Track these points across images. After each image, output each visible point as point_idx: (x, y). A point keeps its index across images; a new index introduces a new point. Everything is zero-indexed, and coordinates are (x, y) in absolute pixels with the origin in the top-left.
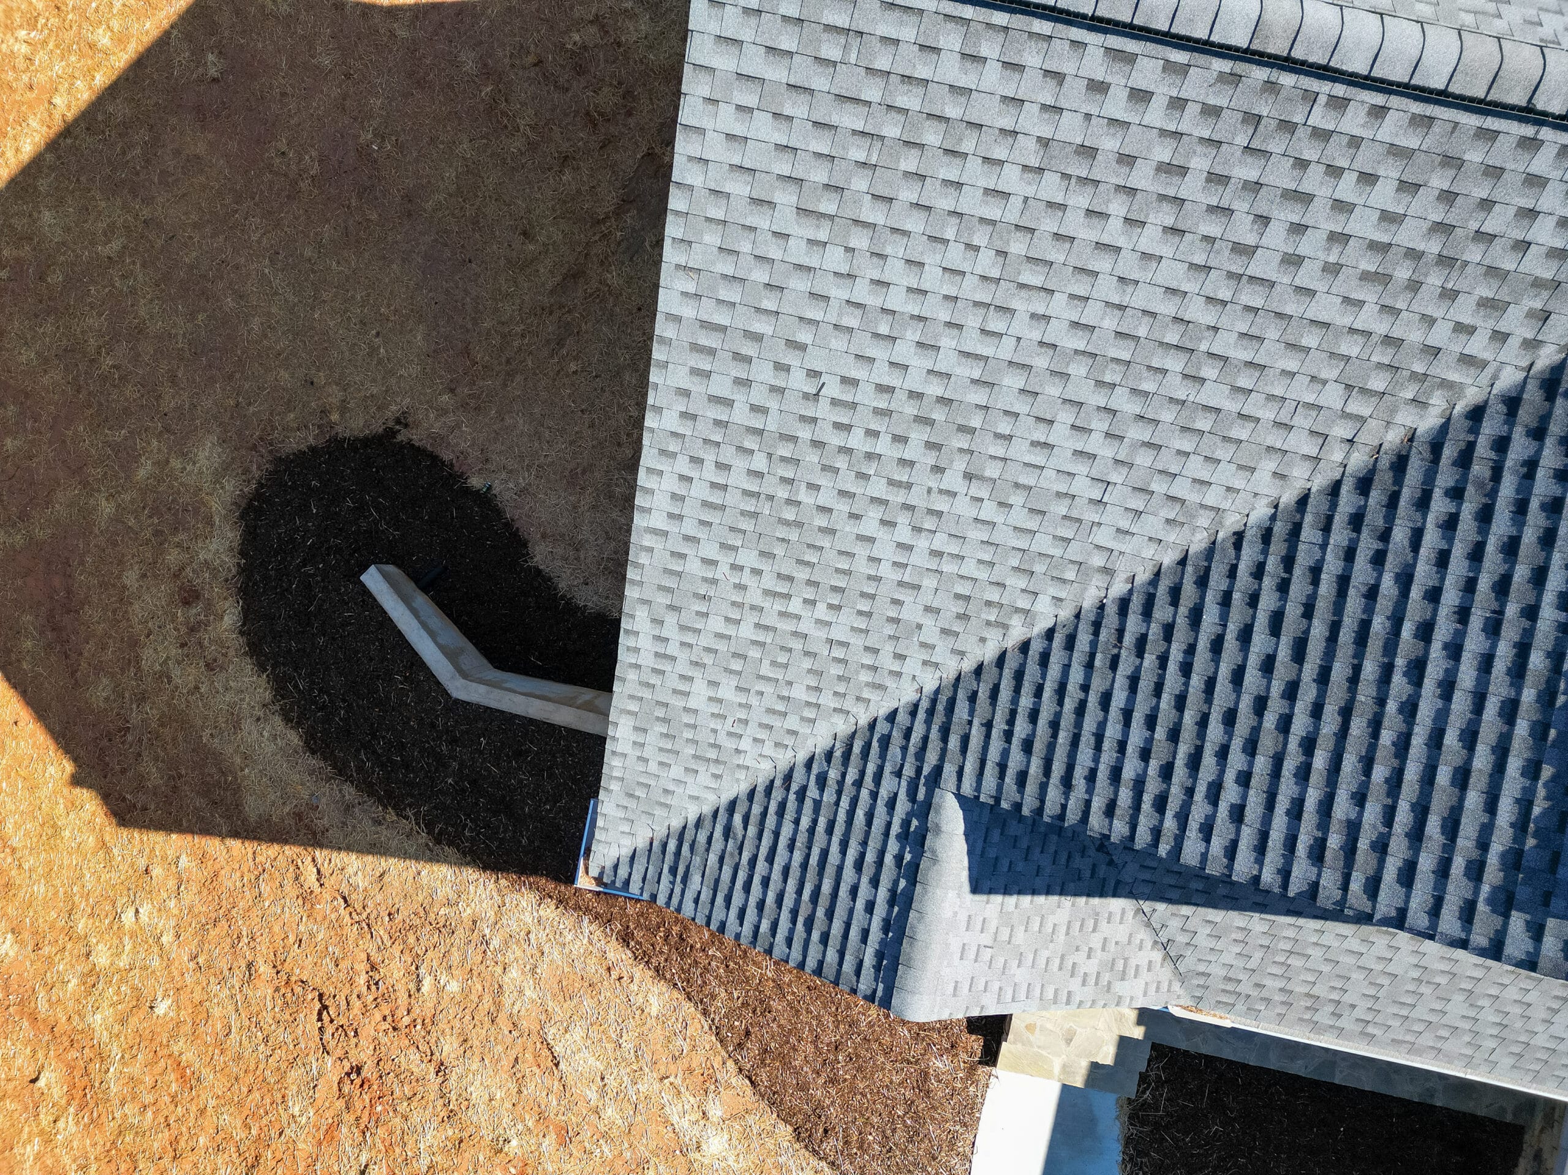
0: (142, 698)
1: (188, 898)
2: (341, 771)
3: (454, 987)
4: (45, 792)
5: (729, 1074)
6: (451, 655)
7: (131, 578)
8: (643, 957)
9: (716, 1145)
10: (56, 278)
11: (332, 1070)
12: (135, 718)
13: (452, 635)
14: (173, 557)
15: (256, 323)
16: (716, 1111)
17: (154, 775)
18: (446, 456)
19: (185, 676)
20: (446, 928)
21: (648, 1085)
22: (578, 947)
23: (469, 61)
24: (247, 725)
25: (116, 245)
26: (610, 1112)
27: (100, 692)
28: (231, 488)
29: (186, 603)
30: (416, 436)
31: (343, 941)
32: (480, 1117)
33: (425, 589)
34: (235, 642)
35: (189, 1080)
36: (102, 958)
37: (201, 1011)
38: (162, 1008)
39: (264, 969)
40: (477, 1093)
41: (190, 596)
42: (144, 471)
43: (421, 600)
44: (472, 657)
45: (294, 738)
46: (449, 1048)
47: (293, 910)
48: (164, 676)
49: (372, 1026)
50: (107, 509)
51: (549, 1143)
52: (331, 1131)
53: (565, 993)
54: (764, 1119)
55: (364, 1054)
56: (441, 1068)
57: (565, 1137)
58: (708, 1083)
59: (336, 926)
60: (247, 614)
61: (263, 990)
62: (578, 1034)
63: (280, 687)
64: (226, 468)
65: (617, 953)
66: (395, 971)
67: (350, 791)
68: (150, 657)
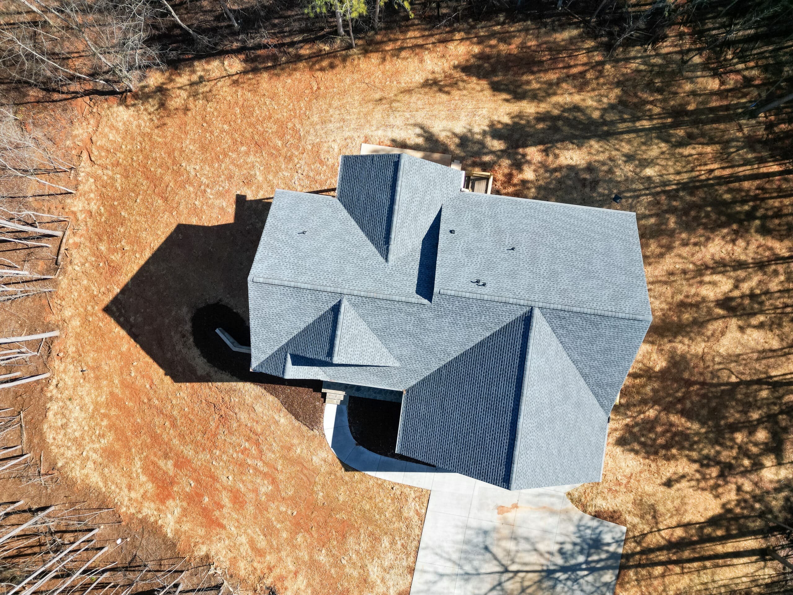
0: (177, 356)
1: (189, 390)
2: (214, 366)
3: (237, 400)
4: (160, 374)
5: (284, 409)
6: (232, 343)
7: (172, 333)
8: (268, 391)
9: (282, 420)
10: (154, 279)
11: (217, 417)
12: (176, 359)
13: (232, 340)
14: (180, 329)
15: (192, 285)
16: (282, 415)
17: (180, 370)
18: (229, 306)
19: (184, 351)
20: (235, 390)
21: (271, 412)
22: (257, 391)
23: (228, 233)
24: (196, 359)
25: (164, 272)
26: (265, 417)
27: (169, 355)
28: (190, 315)
29: (183, 337)
30: (223, 303)
31: (217, 395)
32: (243, 420)
33: (227, 331)
34: (193, 344)
35: (192, 421)
36: (174, 402)
37: (193, 409)
38: (186, 409)
39: (204, 401)
40: (242, 417)
41: (184, 336)
42: (173, 313)
43: (226, 334)
44: (236, 343)
45: (205, 360)
46: (237, 410)
47: (208, 390)
48: (180, 351)
49: (223, 408)
50: (167, 321)
51: (255, 424)
52: (218, 427)
53: (256, 399)
54: (290, 416)
55: (222, 413)
56: (236, 414)
57: (257, 422)
58: (280, 410)
59: (216, 393)
60: (194, 339)
61: (204, 405)
62: (258, 405)
63: (202, 352)
64: (188, 311)
65: (263, 391)
66: (227, 399)
67: (216, 369)
68: (177, 348)
